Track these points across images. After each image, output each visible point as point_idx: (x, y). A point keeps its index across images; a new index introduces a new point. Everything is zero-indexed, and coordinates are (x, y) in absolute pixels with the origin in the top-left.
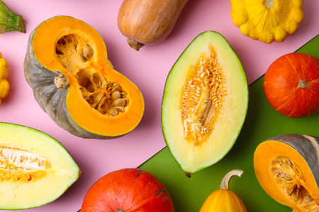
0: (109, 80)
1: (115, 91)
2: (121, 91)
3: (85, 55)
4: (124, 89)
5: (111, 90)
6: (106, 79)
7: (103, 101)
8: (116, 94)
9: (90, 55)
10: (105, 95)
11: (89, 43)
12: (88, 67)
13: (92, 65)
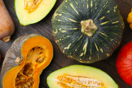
0: (33, 77)
1: (30, 82)
2: (31, 85)
3: (39, 60)
4: (33, 85)
5: (30, 80)
6: (33, 75)
7: (22, 81)
8: (29, 84)
9: (40, 62)
10: (25, 80)
11: (45, 59)
12: (34, 65)
13: (36, 66)
